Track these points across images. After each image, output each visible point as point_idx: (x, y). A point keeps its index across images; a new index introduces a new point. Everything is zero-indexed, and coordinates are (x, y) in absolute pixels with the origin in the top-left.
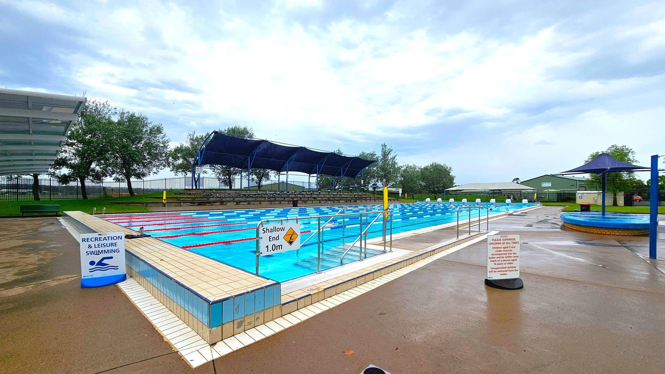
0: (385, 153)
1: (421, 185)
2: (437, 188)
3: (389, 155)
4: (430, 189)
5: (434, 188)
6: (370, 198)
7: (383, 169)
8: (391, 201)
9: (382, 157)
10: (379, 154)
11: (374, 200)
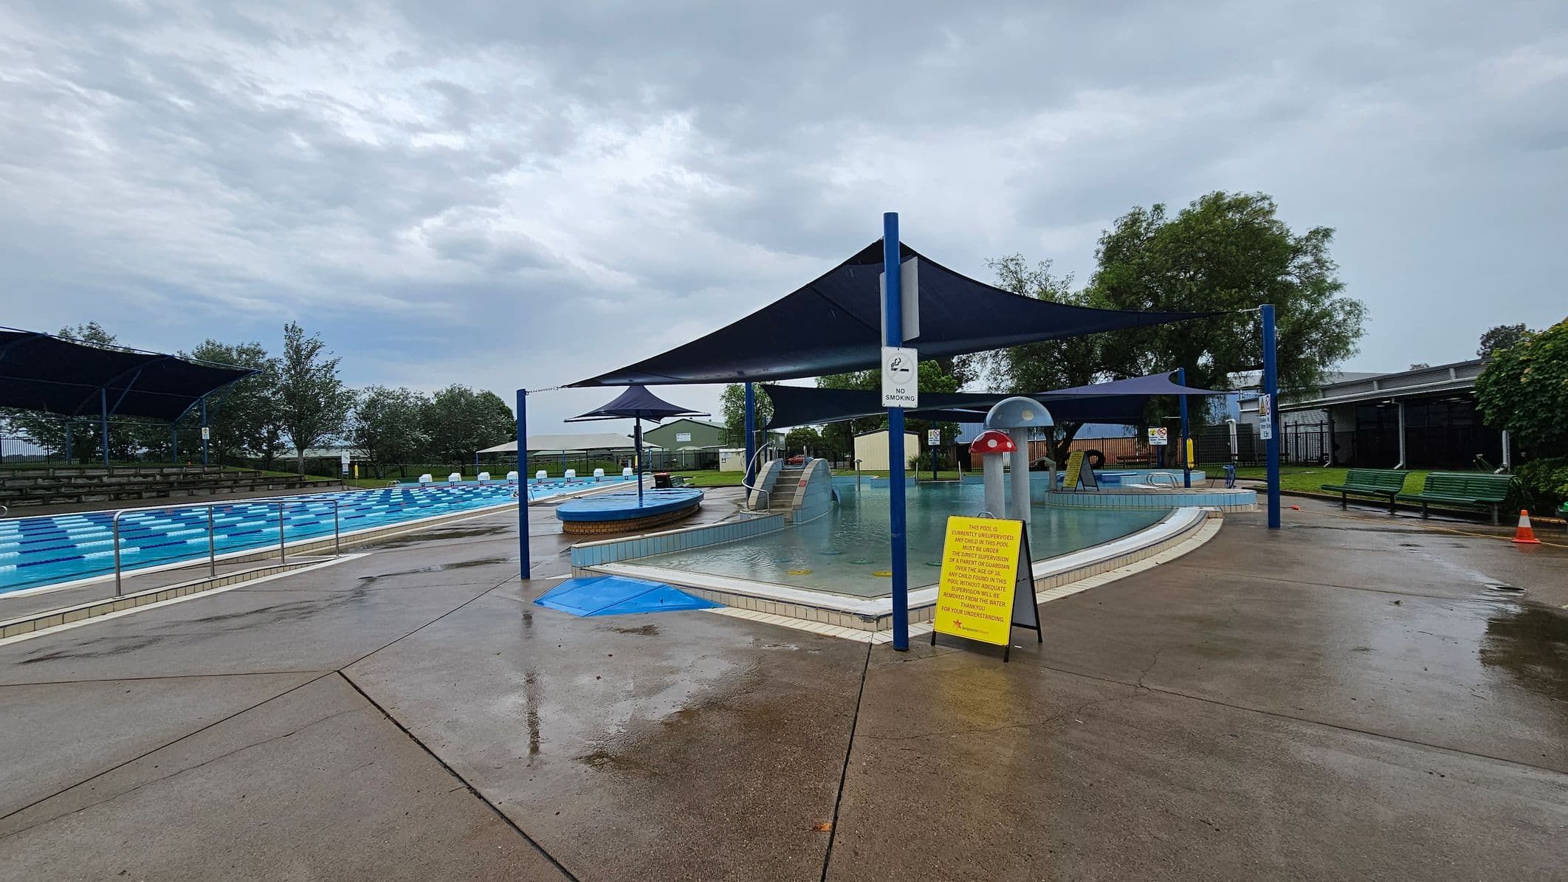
0: (298, 350)
1: (417, 440)
2: (465, 447)
3: (312, 358)
4: (447, 449)
5: (458, 448)
6: (235, 481)
7: (291, 396)
8: (314, 486)
9: (286, 362)
10: (276, 351)
11: (248, 488)
